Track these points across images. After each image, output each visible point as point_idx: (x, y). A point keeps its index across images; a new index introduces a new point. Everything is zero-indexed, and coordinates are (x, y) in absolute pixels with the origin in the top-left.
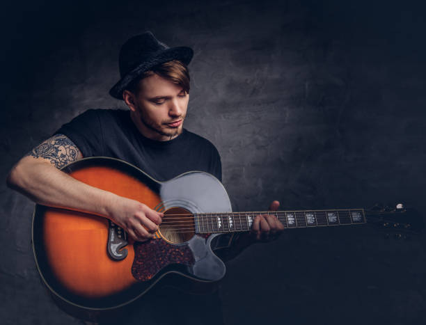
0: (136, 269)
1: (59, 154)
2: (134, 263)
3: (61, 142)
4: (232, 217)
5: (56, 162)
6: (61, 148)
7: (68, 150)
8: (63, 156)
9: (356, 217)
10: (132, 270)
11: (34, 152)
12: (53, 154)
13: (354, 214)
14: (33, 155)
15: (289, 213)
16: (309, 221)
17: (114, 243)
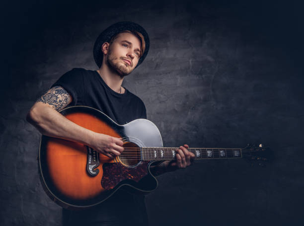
0: (104, 182)
1: (58, 100)
2: (103, 178)
3: (59, 92)
4: (163, 151)
5: (56, 106)
6: (59, 96)
7: (63, 97)
8: (60, 101)
9: (236, 154)
10: (101, 183)
11: (43, 99)
12: (54, 101)
13: (235, 152)
14: (42, 101)
15: (197, 149)
16: (209, 156)
17: (91, 164)
